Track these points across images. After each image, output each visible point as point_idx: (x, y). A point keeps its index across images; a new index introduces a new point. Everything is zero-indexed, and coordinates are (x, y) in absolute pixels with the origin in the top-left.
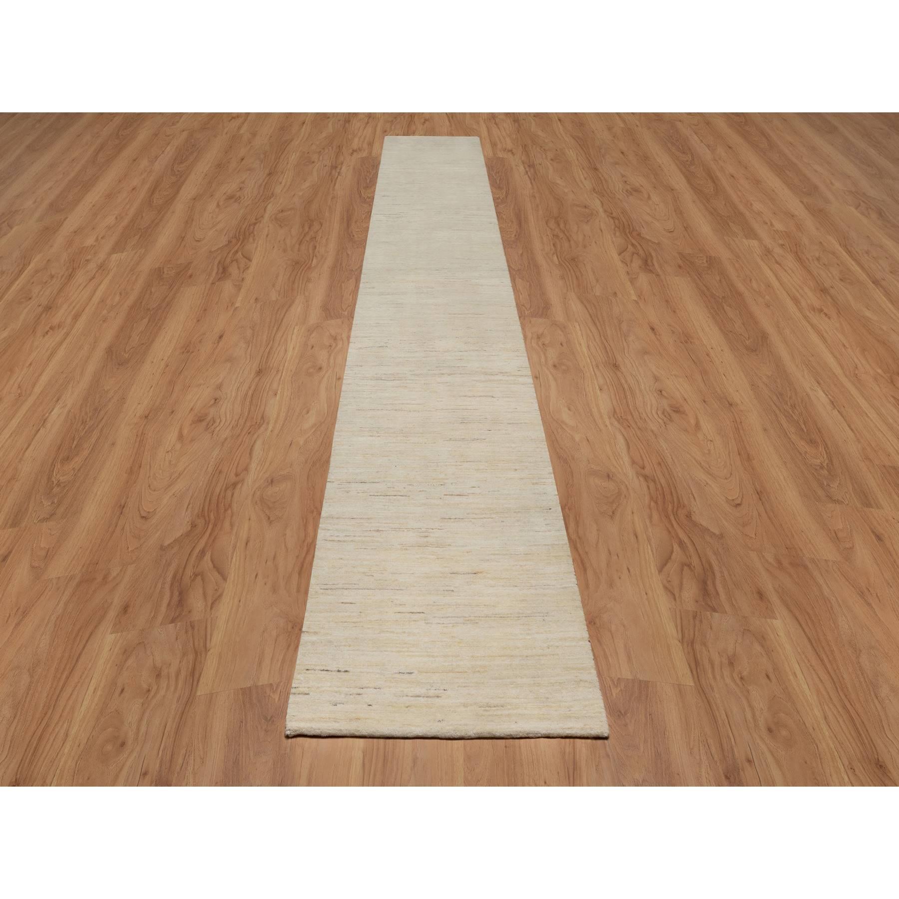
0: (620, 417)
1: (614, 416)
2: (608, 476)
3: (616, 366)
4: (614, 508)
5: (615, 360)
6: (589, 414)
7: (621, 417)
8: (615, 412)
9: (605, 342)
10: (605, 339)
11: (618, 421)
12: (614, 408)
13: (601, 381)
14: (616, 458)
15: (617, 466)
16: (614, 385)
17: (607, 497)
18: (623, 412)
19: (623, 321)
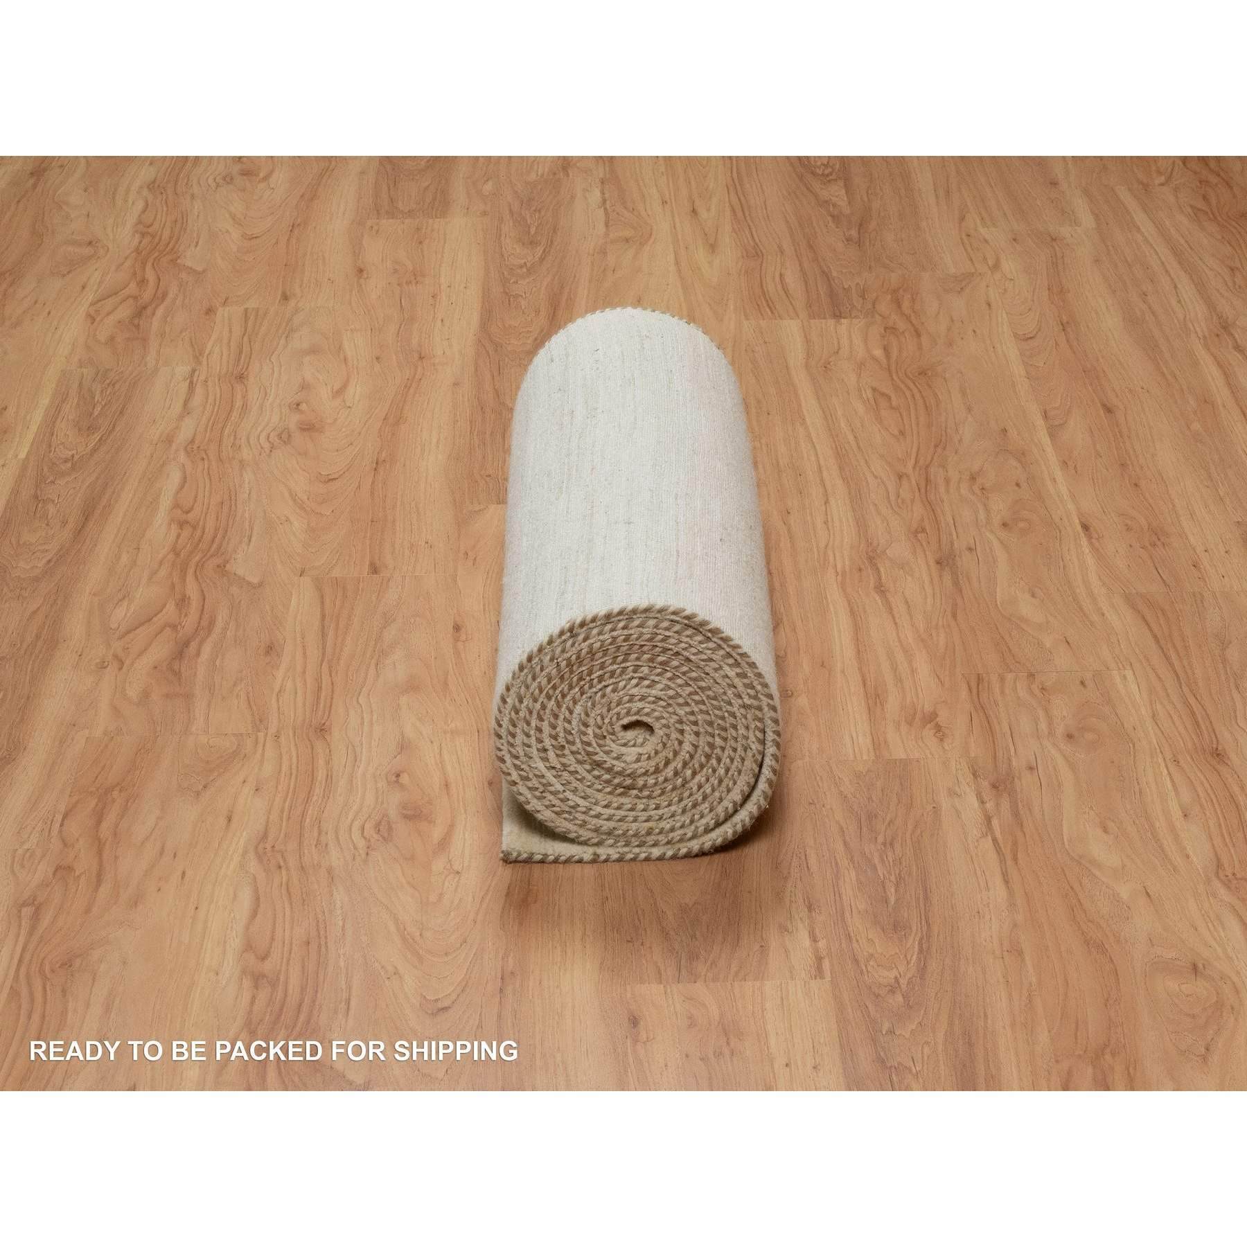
0: (1230, 876)
1: (1217, 874)
2: (1195, 968)
3: (1218, 755)
4: (1209, 1038)
5: (1215, 742)
6: (1149, 834)
7: (1234, 874)
8: (1219, 865)
9: (1192, 701)
10: (1191, 691)
11: (1227, 885)
12: (1216, 854)
13: (1186, 797)
14: (1210, 925)
15: (1214, 944)
16: (1215, 801)
17: (1194, 1017)
18: (1236, 863)
19: (1230, 642)
